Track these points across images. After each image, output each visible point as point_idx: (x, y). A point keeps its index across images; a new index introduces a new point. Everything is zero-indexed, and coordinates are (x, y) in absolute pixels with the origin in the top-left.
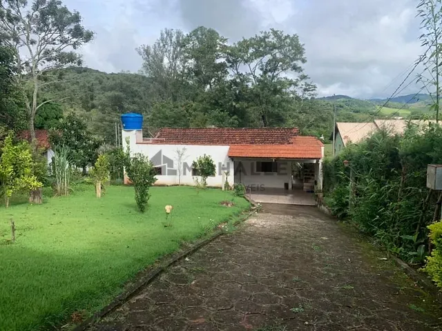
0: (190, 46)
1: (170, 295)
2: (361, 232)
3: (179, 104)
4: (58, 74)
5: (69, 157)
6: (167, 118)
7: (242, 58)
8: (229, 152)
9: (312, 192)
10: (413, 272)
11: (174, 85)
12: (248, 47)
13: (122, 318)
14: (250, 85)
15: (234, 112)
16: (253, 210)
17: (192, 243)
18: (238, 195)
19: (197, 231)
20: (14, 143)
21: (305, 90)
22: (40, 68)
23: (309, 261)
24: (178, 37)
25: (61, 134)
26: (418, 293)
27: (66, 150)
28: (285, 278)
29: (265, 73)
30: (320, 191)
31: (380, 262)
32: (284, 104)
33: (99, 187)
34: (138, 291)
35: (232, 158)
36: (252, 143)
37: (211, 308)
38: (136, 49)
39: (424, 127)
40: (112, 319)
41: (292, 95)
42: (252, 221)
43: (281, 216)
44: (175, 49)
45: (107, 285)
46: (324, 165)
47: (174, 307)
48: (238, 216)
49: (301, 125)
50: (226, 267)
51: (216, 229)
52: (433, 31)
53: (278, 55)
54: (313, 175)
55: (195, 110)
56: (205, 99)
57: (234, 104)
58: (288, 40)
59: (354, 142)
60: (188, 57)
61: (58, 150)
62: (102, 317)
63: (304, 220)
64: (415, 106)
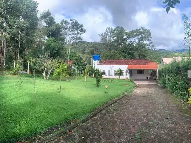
0: (115, 32)
1: (105, 118)
2: (170, 92)
3: (111, 51)
4: (76, 44)
5: (77, 68)
6: (107, 56)
7: (132, 36)
8: (128, 67)
9: (156, 80)
10: (185, 103)
11: (110, 46)
12: (134, 33)
13: (89, 125)
14: (134, 45)
15: (129, 54)
16: (136, 87)
17: (115, 99)
18: (131, 82)
19: (116, 95)
20: (63, 64)
21: (152, 47)
22: (71, 42)
23: (155, 104)
24: (111, 30)
25: (76, 61)
26: (187, 110)
27: (77, 66)
28: (147, 111)
29: (139, 41)
30: (158, 79)
31: (176, 101)
32: (146, 51)
33: (85, 78)
34: (95, 115)
35: (129, 69)
36: (136, 64)
37: (120, 124)
38: (99, 34)
39: (186, 59)
40: (86, 124)
41: (148, 49)
42: (135, 91)
43: (146, 88)
44: (110, 34)
45: (85, 111)
46: (159, 71)
47: (107, 123)
48: (131, 89)
49: (151, 58)
50: (126, 108)
51: (123, 94)
52: (187, 30)
53: (143, 36)
54: (155, 74)
55: (117, 53)
56: (120, 50)
57: (129, 51)
58: (146, 31)
59: (167, 64)
60: (114, 36)
61: (74, 66)
62: (82, 123)
63: (153, 89)
64: (183, 53)
